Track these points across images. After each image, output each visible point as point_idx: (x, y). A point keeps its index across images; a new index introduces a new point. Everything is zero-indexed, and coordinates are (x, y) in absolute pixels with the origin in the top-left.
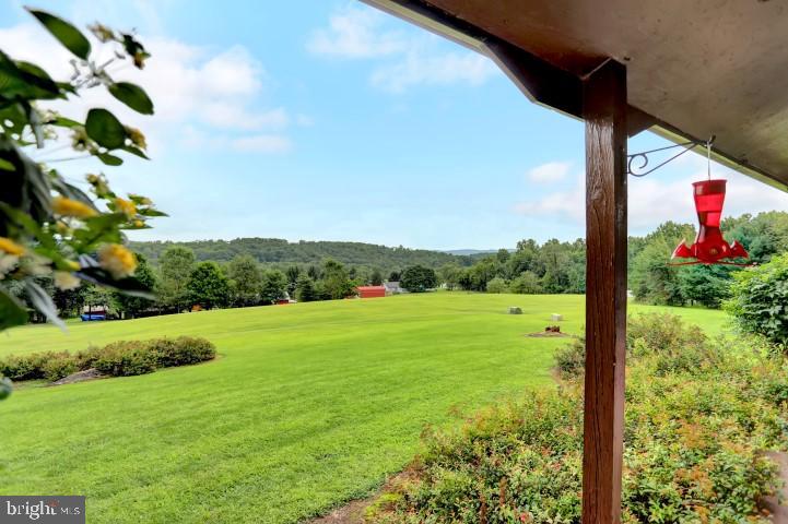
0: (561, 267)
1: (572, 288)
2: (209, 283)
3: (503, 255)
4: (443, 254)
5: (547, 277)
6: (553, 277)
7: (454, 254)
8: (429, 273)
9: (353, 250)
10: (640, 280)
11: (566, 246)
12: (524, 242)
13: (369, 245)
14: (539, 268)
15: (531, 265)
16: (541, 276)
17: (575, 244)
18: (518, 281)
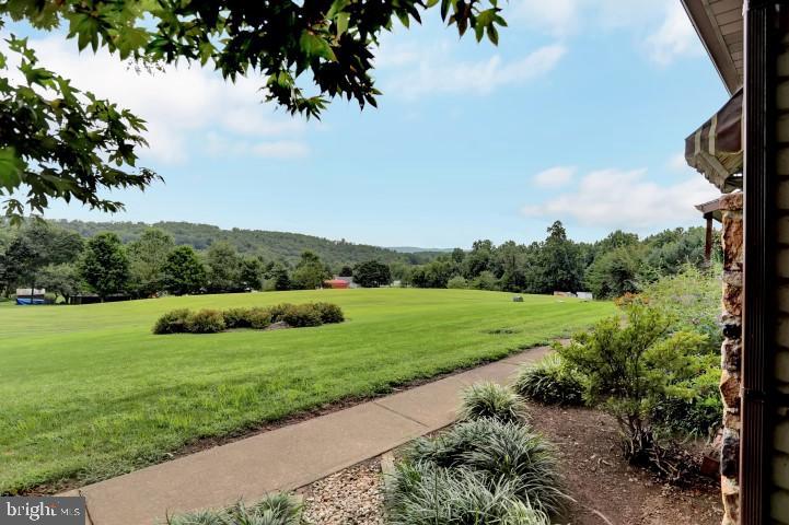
0: (520, 268)
1: (529, 289)
2: (188, 268)
3: (458, 255)
4: (387, 250)
5: (504, 277)
6: (511, 278)
7: (399, 251)
8: (385, 269)
9: (292, 242)
10: (602, 281)
11: (522, 248)
12: (480, 242)
13: (309, 237)
14: (496, 269)
15: (488, 266)
16: (499, 277)
17: (531, 247)
18: (477, 281)
